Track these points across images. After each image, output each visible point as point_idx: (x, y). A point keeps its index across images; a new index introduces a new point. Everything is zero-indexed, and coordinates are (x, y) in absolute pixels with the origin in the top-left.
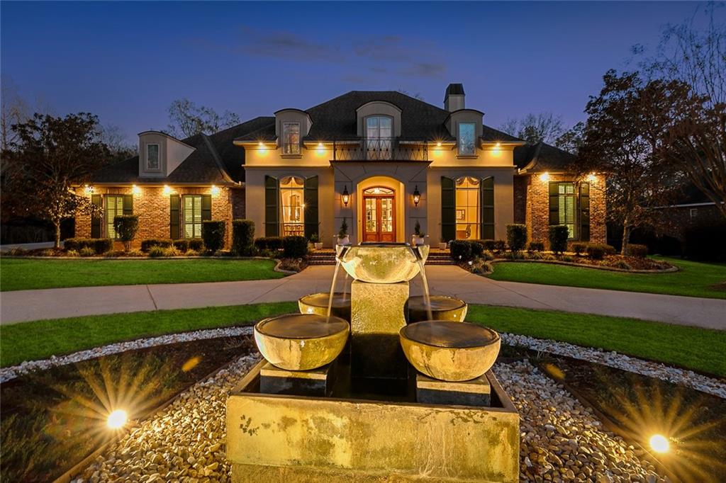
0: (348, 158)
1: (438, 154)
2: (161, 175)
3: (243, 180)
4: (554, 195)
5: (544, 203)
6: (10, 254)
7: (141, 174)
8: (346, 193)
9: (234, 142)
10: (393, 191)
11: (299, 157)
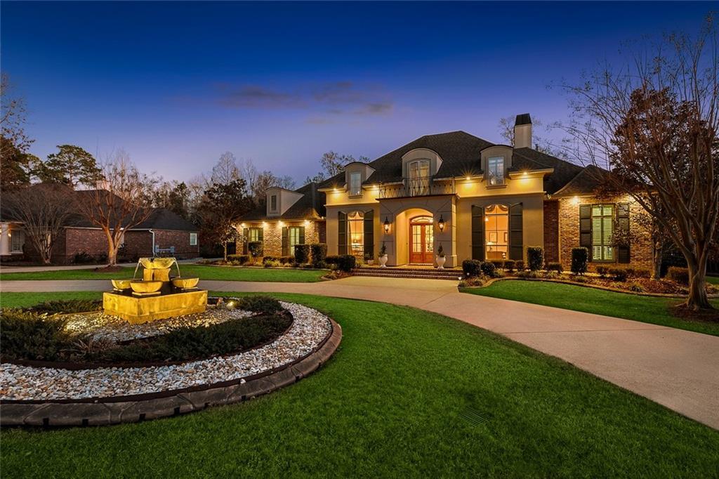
0: (395, 196)
1: (469, 187)
2: (277, 215)
3: (325, 216)
4: (586, 218)
5: (574, 225)
7: (268, 215)
8: (387, 223)
9: (322, 190)
11: (360, 197)
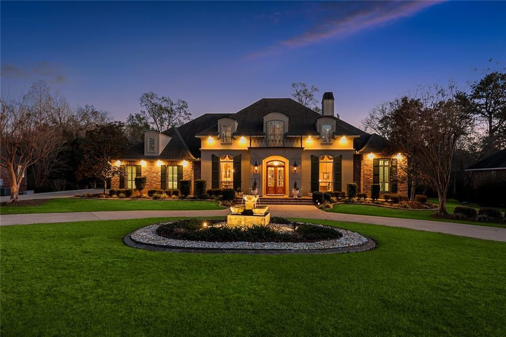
0: (258, 146)
1: (310, 143)
2: (156, 155)
3: (200, 157)
4: (376, 166)
5: (370, 170)
6: (84, 196)
7: (146, 154)
8: (256, 165)
9: (196, 136)
10: (284, 163)
11: (230, 144)
